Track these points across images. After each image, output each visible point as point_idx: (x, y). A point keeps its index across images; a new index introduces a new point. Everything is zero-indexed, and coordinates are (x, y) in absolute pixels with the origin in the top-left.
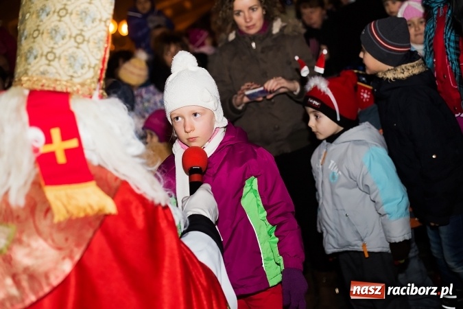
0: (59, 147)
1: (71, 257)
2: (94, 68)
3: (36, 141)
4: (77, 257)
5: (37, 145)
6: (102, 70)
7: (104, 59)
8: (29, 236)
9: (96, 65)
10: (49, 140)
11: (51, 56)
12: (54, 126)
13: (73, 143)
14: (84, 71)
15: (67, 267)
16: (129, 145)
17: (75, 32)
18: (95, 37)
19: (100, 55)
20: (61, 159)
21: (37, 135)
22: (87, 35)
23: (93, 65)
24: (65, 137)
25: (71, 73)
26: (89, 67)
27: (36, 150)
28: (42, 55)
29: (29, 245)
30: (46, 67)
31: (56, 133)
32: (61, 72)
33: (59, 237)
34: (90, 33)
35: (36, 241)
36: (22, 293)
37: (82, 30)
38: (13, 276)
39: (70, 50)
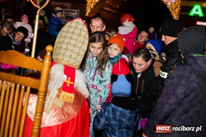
0: (69, 82)
2: (80, 62)
3: (64, 78)
8: (67, 105)
10: (67, 80)
11: (70, 57)
12: (69, 77)
13: (72, 83)
14: (77, 63)
15: (76, 114)
19: (82, 59)
20: (68, 85)
21: (65, 76)
24: (71, 81)
25: (74, 63)
28: (64, 49)
30: (69, 60)
31: (69, 79)
34: (81, 53)
35: (69, 106)
36: (66, 118)
37: (79, 52)
38: (64, 114)
39: (75, 57)
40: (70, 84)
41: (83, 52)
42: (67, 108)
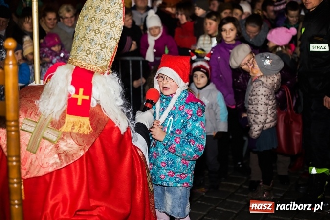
0: (81, 97)
1: (84, 150)
2: (107, 61)
4: (87, 150)
5: (71, 93)
6: (111, 62)
7: (113, 57)
8: (67, 137)
9: (108, 59)
10: (77, 93)
11: (88, 52)
12: (82, 88)
13: (87, 98)
14: (103, 62)
15: (82, 153)
16: (116, 100)
17: (101, 42)
18: (110, 46)
19: (111, 55)
20: (79, 103)
21: (72, 89)
22: (107, 45)
23: (107, 59)
24: (84, 94)
25: (96, 62)
26: (105, 60)
27: (70, 96)
29: (67, 141)
30: (85, 57)
31: (81, 91)
32: (92, 61)
33: (80, 140)
34: (108, 44)
35: (70, 140)
36: (62, 162)
37: (105, 42)
38: (59, 154)
39: (98, 51)
40: (83, 100)
41: (113, 42)
42: (66, 143)
